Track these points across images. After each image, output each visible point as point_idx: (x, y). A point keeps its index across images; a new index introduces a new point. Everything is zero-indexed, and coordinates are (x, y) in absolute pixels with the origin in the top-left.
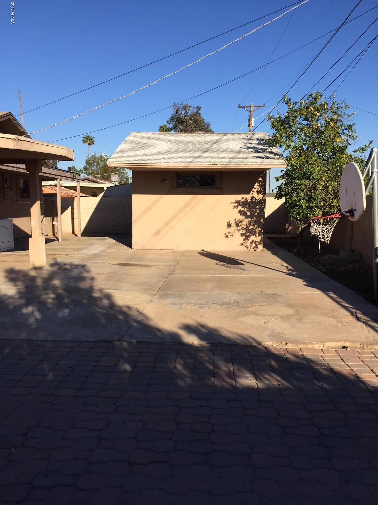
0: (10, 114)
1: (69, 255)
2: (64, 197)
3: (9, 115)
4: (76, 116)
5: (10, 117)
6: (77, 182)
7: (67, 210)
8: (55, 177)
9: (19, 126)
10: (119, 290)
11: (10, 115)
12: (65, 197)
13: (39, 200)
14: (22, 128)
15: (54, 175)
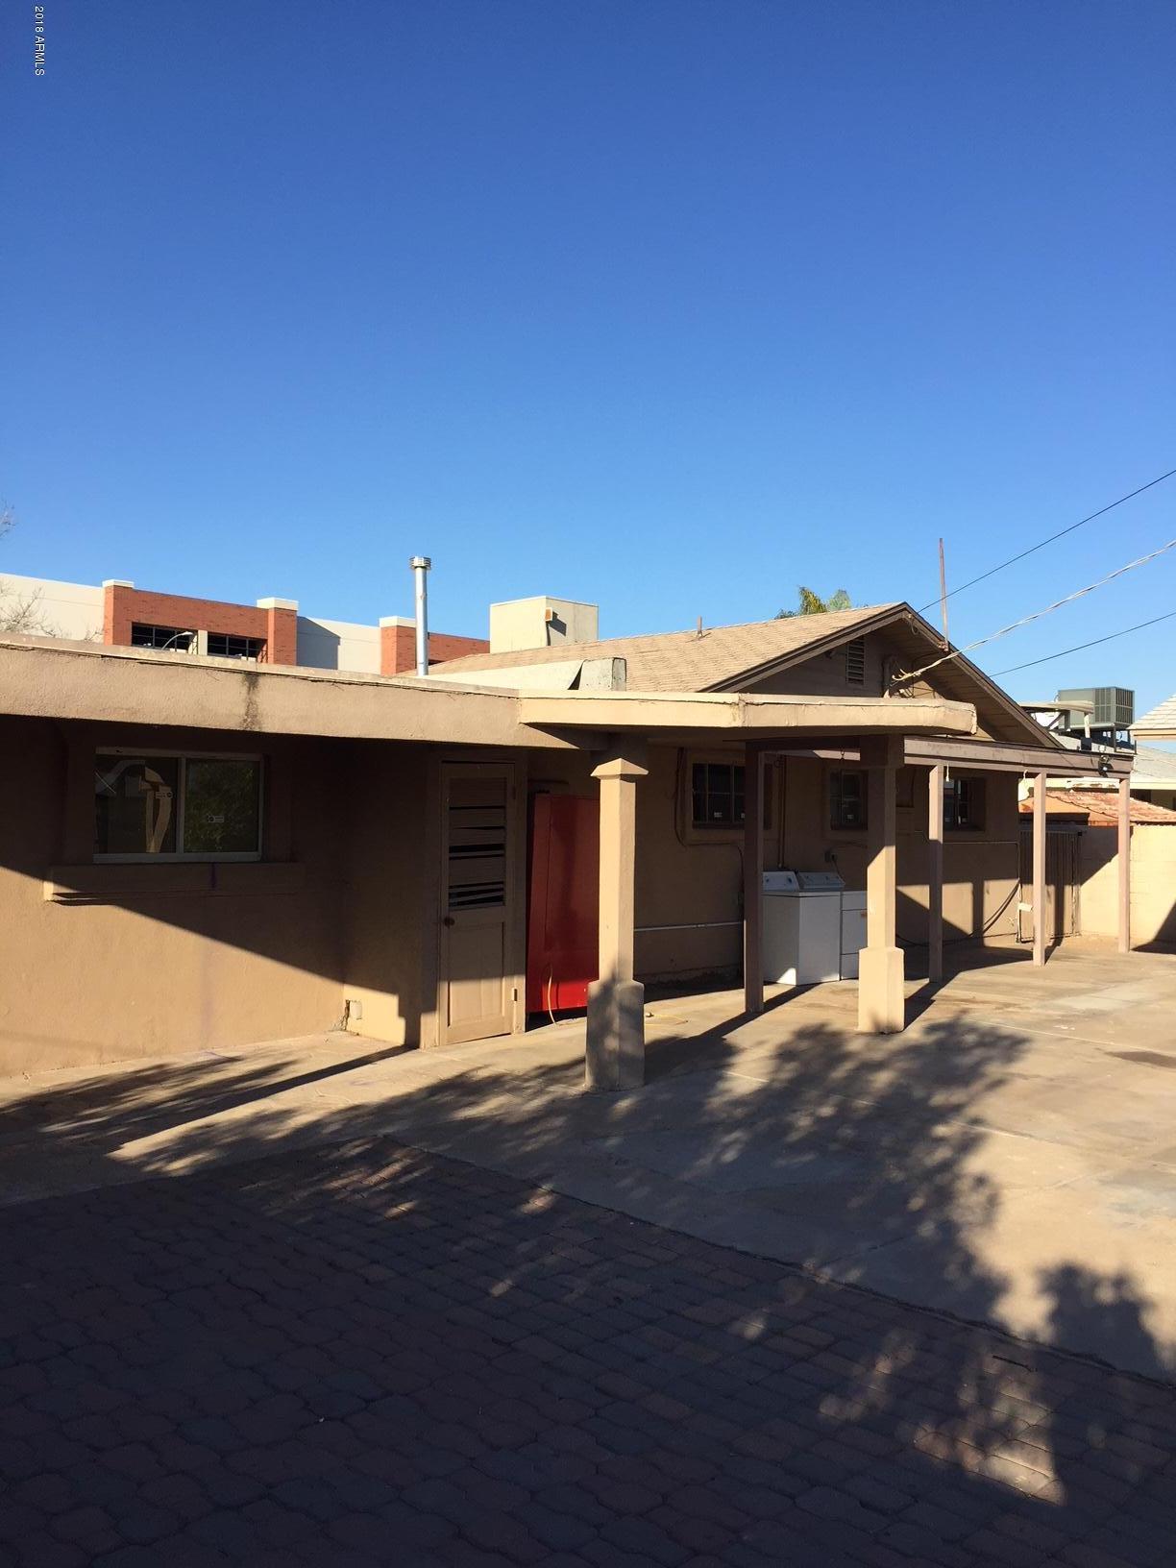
0: (904, 607)
1: (1010, 1009)
2: (1100, 824)
3: (903, 610)
4: (1078, 594)
5: (903, 615)
6: (1121, 780)
7: (1108, 864)
8: (1026, 770)
9: (930, 637)
10: (1016, 1133)
11: (905, 609)
12: (1106, 824)
13: (890, 845)
14: (941, 638)
15: (1020, 764)
